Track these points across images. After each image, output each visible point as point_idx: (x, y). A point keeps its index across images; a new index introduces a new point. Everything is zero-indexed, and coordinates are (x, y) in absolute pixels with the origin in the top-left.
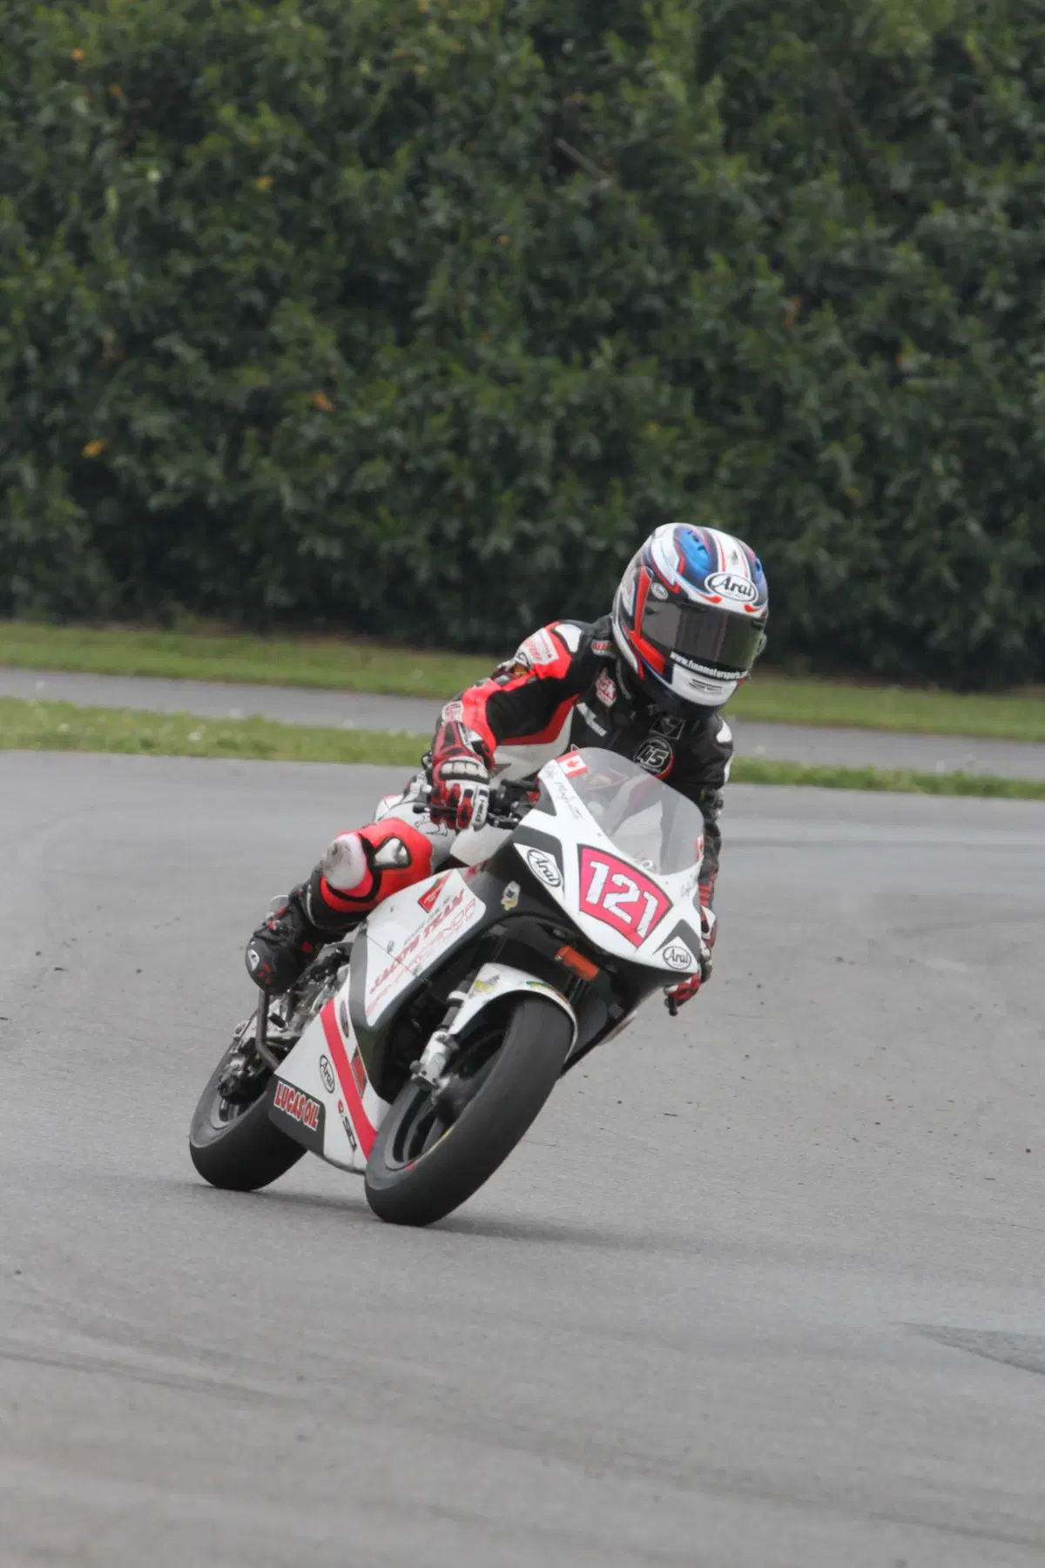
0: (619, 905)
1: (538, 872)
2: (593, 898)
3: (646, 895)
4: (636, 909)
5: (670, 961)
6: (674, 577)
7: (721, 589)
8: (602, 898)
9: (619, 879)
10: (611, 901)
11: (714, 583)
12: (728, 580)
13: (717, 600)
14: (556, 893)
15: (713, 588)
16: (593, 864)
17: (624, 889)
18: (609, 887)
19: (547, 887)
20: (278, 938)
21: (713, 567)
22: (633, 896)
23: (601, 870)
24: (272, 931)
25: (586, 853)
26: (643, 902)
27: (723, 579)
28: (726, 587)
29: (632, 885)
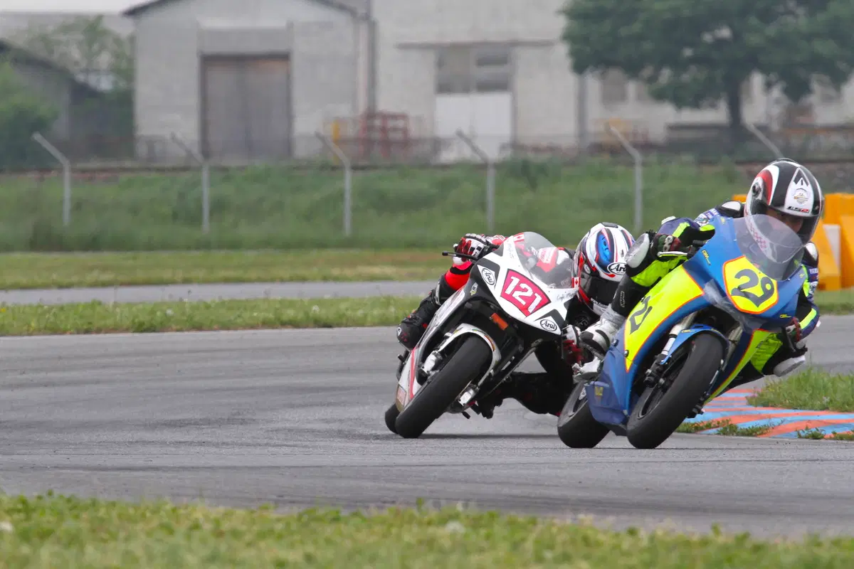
0: (521, 297)
1: (485, 278)
2: (508, 291)
3: (536, 295)
4: (530, 300)
5: (544, 326)
6: (594, 263)
7: (615, 271)
8: (513, 292)
9: (523, 286)
10: (517, 295)
11: (612, 267)
12: (618, 266)
13: (613, 276)
14: (491, 288)
15: (611, 270)
16: (512, 278)
17: (525, 290)
18: (517, 288)
19: (488, 285)
20: (411, 321)
21: (611, 260)
22: (529, 293)
23: (516, 281)
24: (410, 319)
25: (511, 273)
26: (533, 298)
27: (615, 266)
28: (617, 270)
29: (530, 290)
